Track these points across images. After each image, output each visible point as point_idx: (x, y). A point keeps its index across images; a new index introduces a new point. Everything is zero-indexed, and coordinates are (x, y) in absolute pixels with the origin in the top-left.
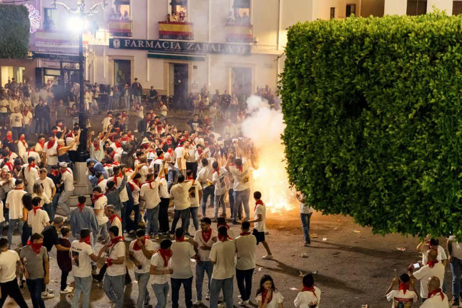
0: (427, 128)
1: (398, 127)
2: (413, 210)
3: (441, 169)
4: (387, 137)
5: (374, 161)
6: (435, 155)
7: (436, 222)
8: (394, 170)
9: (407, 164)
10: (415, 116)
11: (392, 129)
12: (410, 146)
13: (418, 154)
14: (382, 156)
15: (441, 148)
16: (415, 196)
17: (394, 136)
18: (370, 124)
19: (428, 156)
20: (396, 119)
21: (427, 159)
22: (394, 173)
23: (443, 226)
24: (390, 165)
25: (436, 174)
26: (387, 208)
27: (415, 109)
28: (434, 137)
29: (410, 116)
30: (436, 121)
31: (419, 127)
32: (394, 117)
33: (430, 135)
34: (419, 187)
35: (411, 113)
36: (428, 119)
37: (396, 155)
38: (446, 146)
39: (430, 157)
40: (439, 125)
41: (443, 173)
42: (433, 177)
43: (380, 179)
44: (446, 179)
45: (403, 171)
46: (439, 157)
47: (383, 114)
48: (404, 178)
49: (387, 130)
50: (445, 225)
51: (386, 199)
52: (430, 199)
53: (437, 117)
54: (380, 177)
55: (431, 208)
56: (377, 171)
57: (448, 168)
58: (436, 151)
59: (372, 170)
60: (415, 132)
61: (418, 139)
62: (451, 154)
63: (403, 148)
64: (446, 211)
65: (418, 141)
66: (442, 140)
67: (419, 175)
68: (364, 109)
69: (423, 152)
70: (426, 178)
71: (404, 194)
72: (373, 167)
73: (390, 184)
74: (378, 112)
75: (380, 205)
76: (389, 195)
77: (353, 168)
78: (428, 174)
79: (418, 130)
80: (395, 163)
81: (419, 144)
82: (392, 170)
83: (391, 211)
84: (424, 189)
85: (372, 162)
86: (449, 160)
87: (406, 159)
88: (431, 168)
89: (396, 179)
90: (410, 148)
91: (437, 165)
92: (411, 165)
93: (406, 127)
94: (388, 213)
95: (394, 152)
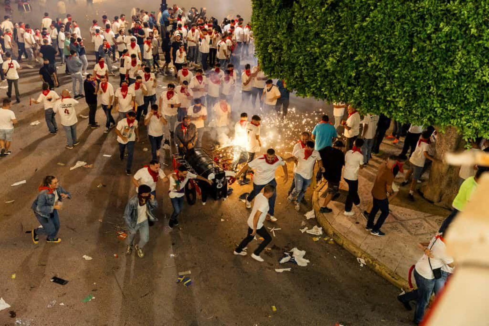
0: (334, 21)
1: (315, 18)
2: (322, 82)
3: (342, 53)
4: (307, 25)
5: (298, 43)
6: (339, 42)
7: (338, 91)
8: (311, 51)
9: (319, 47)
10: (327, 9)
11: (311, 19)
12: (322, 34)
13: (328, 40)
14: (303, 40)
15: (343, 36)
16: (323, 72)
17: (312, 25)
18: (297, 15)
19: (334, 42)
20: (314, 12)
21: (333, 45)
22: (310, 54)
23: (342, 95)
24: (308, 47)
25: (338, 56)
26: (306, 79)
27: (327, 4)
28: (339, 28)
29: (323, 9)
30: (341, 15)
31: (329, 19)
32: (313, 10)
33: (336, 26)
34: (326, 66)
35: (324, 7)
36: (336, 13)
37: (313, 40)
38: (347, 35)
39: (335, 43)
40: (343, 18)
41: (344, 56)
42: (336, 59)
43: (301, 57)
44: (346, 61)
45: (316, 53)
46: (341, 44)
47: (306, 7)
48: (317, 58)
49: (308, 20)
50: (344, 95)
51: (305, 72)
52: (334, 75)
53: (342, 12)
54: (301, 56)
55: (334, 81)
56: (299, 51)
57: (347, 52)
58: (340, 38)
59: (296, 50)
60: (327, 23)
61: (328, 28)
62: (351, 41)
63: (317, 34)
64: (344, 85)
65: (328, 30)
66: (345, 30)
67: (327, 57)
68: (294, 2)
69: (331, 38)
70: (331, 59)
71: (316, 70)
72: (297, 48)
73: (308, 61)
74: (303, 5)
75: (301, 76)
76: (308, 69)
77: (285, 48)
78: (333, 57)
79: (329, 22)
80: (312, 46)
81: (328, 32)
82: (309, 51)
83: (308, 81)
84: (328, 68)
85: (297, 44)
86: (348, 47)
87: (319, 44)
88: (336, 51)
89: (312, 58)
90: (322, 35)
91: (340, 50)
92: (322, 48)
93: (321, 18)
94: (305, 83)
95: (312, 38)
